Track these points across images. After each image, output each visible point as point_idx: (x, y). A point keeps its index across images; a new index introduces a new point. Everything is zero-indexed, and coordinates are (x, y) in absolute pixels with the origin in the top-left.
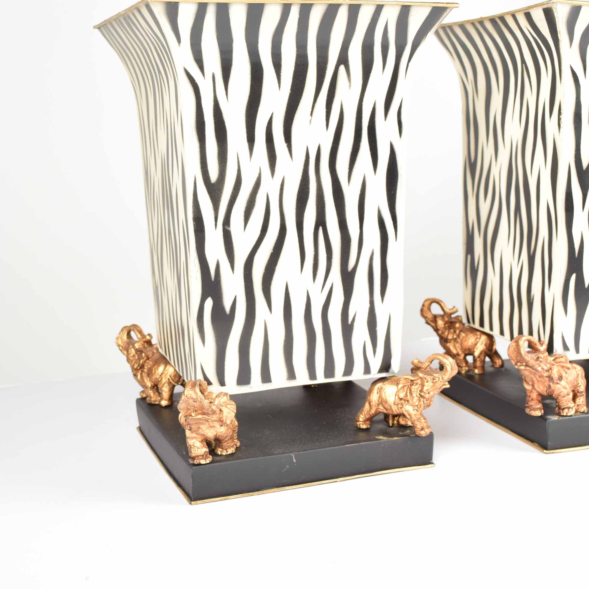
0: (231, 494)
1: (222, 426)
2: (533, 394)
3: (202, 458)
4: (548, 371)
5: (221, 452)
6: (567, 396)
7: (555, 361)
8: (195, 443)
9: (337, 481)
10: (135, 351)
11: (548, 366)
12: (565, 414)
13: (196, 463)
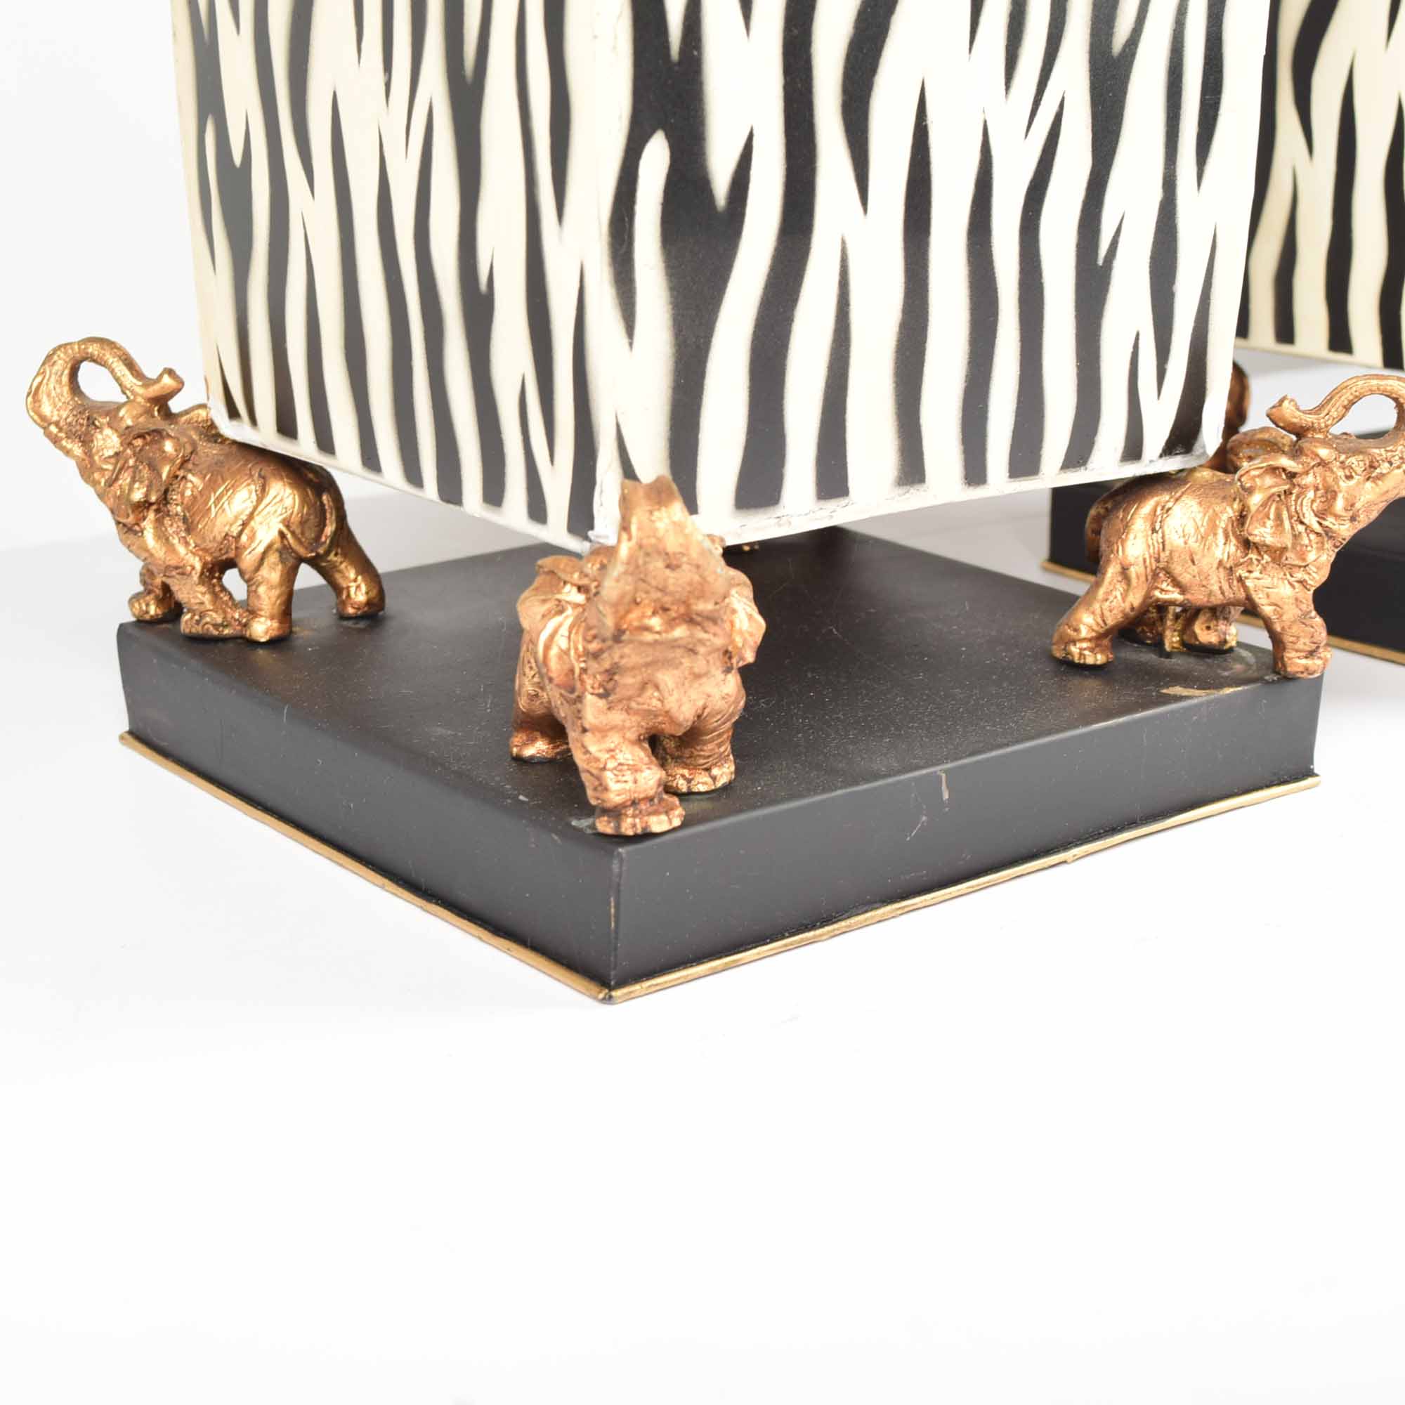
0: (742, 945)
3: (651, 810)
5: (689, 781)
8: (617, 751)
9: (1065, 862)
10: (120, 436)
13: (630, 833)
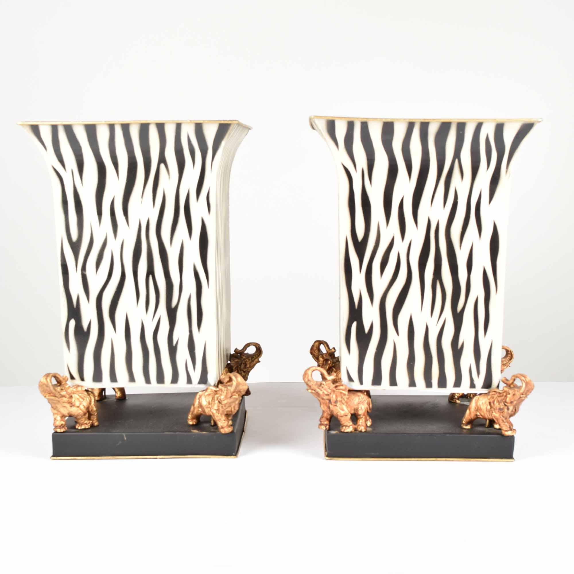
1: (71, 407)
2: (340, 413)
4: (328, 395)
6: (344, 416)
7: (337, 388)
11: (329, 391)
12: (343, 431)
